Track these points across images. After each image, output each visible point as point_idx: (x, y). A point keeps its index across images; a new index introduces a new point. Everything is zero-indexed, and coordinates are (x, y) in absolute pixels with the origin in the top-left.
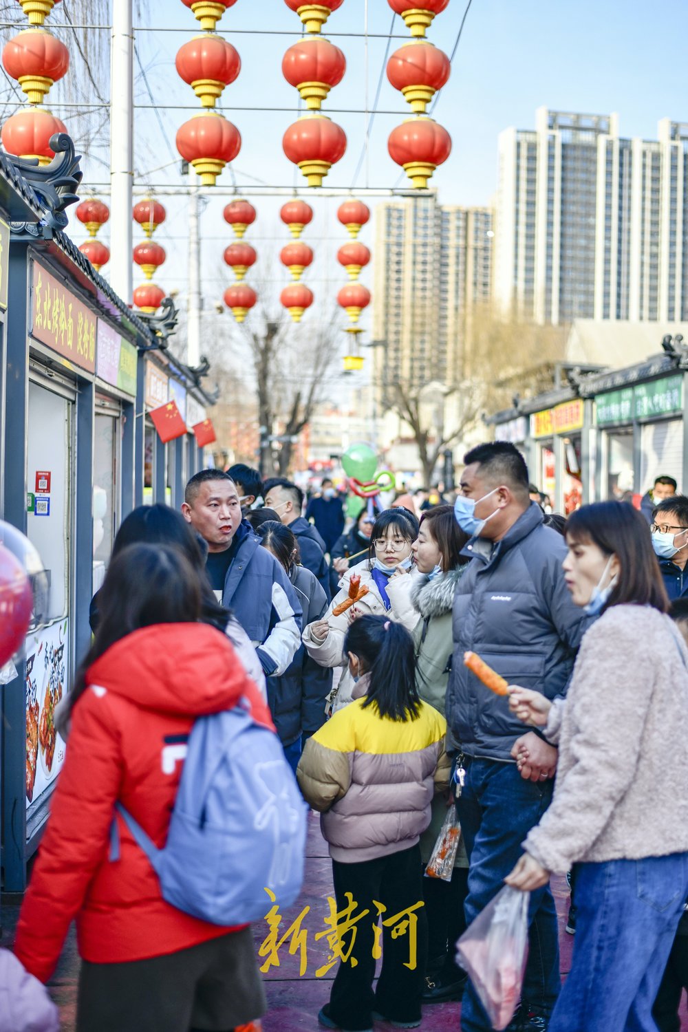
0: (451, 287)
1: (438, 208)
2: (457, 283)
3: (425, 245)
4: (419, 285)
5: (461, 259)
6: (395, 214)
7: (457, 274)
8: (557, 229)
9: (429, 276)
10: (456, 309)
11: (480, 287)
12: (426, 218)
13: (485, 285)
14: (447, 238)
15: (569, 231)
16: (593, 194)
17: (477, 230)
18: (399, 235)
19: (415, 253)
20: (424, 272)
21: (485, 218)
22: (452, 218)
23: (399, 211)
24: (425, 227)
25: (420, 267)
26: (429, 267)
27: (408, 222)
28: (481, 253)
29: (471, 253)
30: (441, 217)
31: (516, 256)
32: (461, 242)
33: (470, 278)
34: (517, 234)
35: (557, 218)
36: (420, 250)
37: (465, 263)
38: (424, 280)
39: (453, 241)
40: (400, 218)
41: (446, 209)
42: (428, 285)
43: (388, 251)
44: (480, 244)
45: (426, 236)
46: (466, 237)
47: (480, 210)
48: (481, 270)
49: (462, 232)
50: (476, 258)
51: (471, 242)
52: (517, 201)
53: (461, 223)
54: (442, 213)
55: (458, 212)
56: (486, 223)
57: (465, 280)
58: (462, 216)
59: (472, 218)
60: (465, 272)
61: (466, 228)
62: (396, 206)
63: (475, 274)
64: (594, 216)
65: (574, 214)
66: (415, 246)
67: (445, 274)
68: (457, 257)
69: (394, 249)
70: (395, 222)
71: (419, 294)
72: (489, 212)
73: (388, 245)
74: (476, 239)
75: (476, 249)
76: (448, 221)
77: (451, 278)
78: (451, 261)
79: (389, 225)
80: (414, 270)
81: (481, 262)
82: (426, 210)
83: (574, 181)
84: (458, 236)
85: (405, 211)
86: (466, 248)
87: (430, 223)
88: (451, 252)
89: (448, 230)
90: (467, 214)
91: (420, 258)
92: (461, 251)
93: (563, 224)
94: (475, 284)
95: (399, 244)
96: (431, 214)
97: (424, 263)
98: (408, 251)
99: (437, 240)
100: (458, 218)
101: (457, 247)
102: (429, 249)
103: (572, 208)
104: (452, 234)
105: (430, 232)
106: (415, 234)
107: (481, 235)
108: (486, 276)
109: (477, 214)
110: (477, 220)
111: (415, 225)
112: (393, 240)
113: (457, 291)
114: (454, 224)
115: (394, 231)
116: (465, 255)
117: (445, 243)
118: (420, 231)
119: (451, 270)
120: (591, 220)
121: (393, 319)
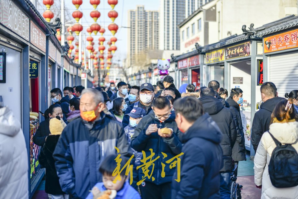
0: (148, 32)
1: (144, 11)
2: (150, 31)
3: (141, 21)
4: (140, 32)
5: (151, 25)
6: (133, 13)
7: (150, 29)
8: (175, 18)
9: (142, 29)
10: (150, 38)
11: (156, 33)
12: (141, 14)
13: (158, 32)
14: (147, 19)
15: (179, 18)
16: (185, 8)
17: (155, 17)
18: (134, 19)
19: (138, 23)
20: (141, 28)
21: (157, 13)
22: (148, 14)
23: (134, 12)
24: (141, 16)
25: (140, 27)
26: (142, 27)
27: (136, 15)
28: (156, 23)
29: (153, 23)
30: (145, 13)
31: (165, 25)
32: (151, 20)
33: (153, 30)
34: (165, 19)
35: (175, 14)
36: (140, 22)
37: (152, 26)
38: (141, 31)
39: (149, 20)
40: (134, 14)
41: (147, 11)
42: (142, 32)
43: (131, 23)
44: (156, 21)
45: (141, 19)
46: (152, 19)
47: (156, 11)
48: (156, 28)
49: (151, 18)
50: (155, 24)
51: (154, 20)
52: (165, 10)
53: (151, 15)
54: (146, 12)
55: (150, 12)
56: (158, 15)
57: (152, 30)
58: (151, 13)
59: (154, 14)
60: (152, 28)
61: (152, 16)
62: (133, 11)
63: (155, 29)
64: (185, 14)
65: (180, 13)
66: (138, 21)
67: (147, 29)
68: (150, 24)
69: (133, 22)
70: (133, 15)
71: (140, 34)
72: (158, 12)
73: (131, 21)
74: (155, 19)
75: (155, 22)
76: (147, 14)
77: (148, 30)
78: (148, 25)
79: (131, 16)
80: (138, 28)
81: (156, 26)
82: (141, 12)
83: (180, 5)
84: (150, 18)
85: (135, 12)
86: (152, 22)
87: (142, 15)
88: (148, 23)
89: (147, 17)
90: (152, 12)
91: (140, 25)
92: (151, 23)
93: (177, 16)
94: (155, 31)
95: (134, 21)
96: (142, 12)
97: (141, 26)
98: (136, 23)
99: (144, 20)
100: (150, 14)
101: (150, 22)
102: (142, 22)
103: (179, 12)
104: (148, 18)
105: (142, 17)
106: (138, 18)
107: (156, 18)
108: (158, 29)
109: (155, 12)
110: (155, 14)
111: (138, 16)
112: (132, 20)
113: (150, 34)
114: (149, 15)
115: (133, 18)
116: (152, 23)
117: (147, 20)
118: (140, 18)
119: (148, 28)
120: (184, 15)
121: (133, 41)
